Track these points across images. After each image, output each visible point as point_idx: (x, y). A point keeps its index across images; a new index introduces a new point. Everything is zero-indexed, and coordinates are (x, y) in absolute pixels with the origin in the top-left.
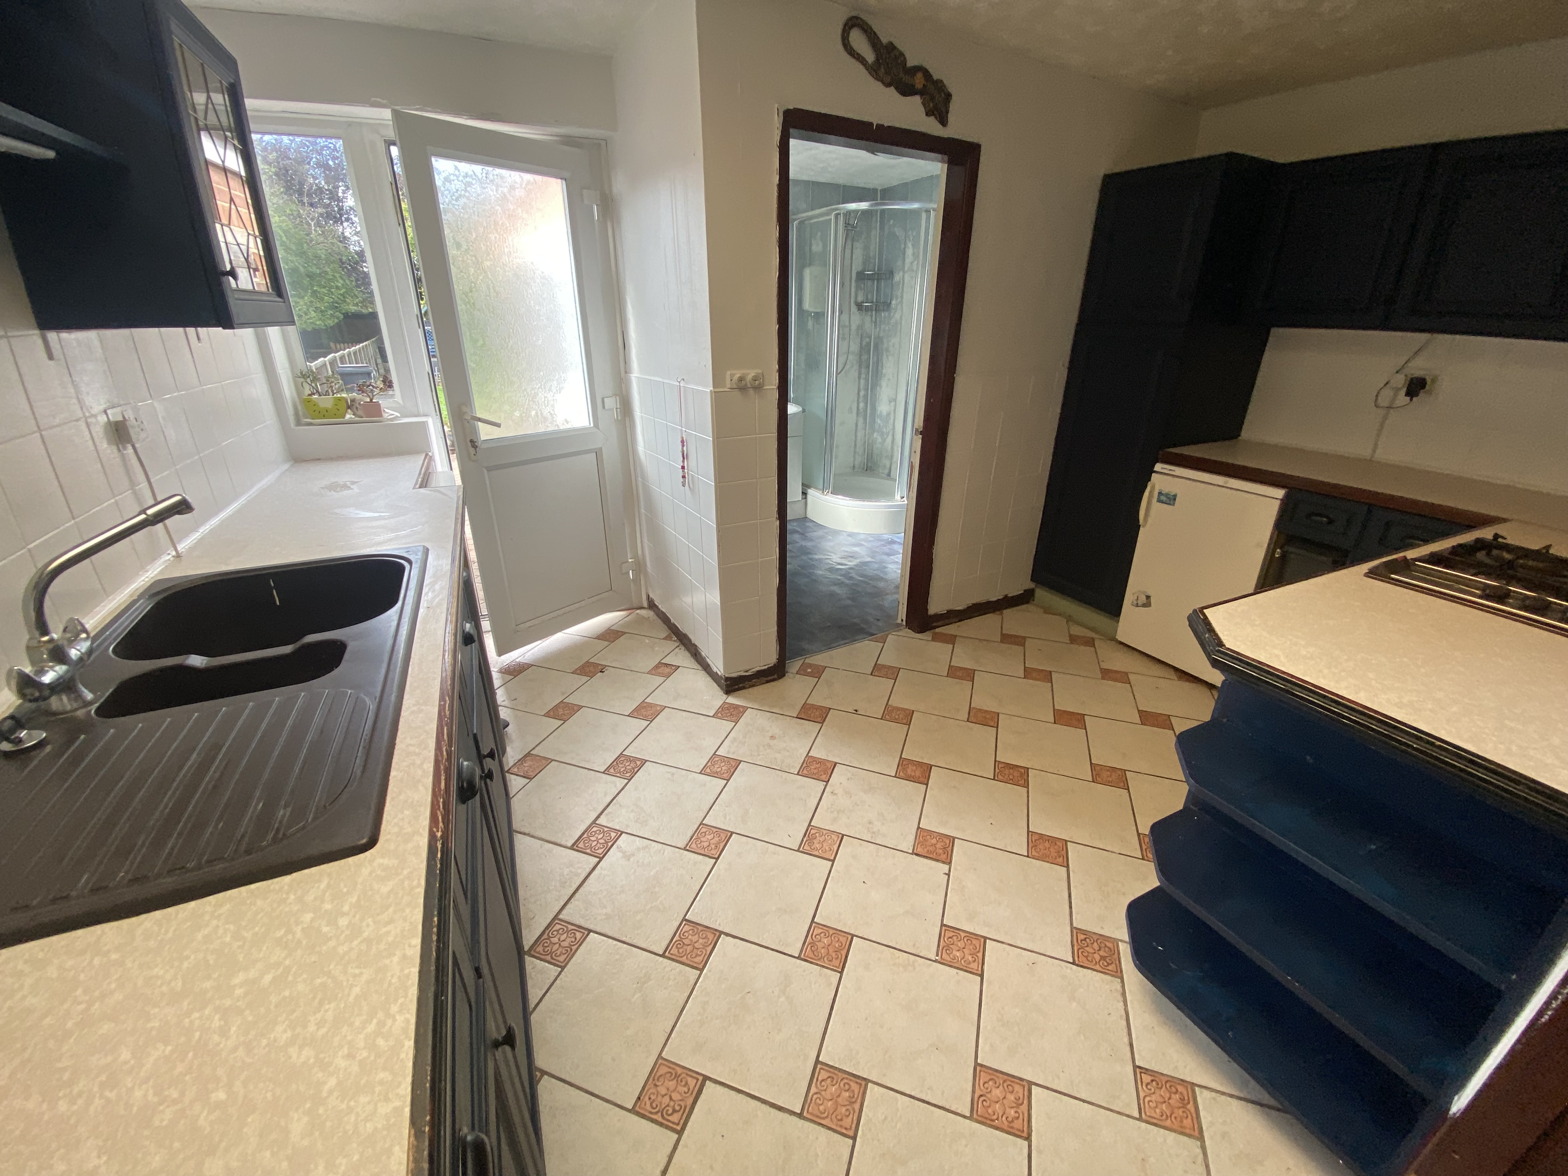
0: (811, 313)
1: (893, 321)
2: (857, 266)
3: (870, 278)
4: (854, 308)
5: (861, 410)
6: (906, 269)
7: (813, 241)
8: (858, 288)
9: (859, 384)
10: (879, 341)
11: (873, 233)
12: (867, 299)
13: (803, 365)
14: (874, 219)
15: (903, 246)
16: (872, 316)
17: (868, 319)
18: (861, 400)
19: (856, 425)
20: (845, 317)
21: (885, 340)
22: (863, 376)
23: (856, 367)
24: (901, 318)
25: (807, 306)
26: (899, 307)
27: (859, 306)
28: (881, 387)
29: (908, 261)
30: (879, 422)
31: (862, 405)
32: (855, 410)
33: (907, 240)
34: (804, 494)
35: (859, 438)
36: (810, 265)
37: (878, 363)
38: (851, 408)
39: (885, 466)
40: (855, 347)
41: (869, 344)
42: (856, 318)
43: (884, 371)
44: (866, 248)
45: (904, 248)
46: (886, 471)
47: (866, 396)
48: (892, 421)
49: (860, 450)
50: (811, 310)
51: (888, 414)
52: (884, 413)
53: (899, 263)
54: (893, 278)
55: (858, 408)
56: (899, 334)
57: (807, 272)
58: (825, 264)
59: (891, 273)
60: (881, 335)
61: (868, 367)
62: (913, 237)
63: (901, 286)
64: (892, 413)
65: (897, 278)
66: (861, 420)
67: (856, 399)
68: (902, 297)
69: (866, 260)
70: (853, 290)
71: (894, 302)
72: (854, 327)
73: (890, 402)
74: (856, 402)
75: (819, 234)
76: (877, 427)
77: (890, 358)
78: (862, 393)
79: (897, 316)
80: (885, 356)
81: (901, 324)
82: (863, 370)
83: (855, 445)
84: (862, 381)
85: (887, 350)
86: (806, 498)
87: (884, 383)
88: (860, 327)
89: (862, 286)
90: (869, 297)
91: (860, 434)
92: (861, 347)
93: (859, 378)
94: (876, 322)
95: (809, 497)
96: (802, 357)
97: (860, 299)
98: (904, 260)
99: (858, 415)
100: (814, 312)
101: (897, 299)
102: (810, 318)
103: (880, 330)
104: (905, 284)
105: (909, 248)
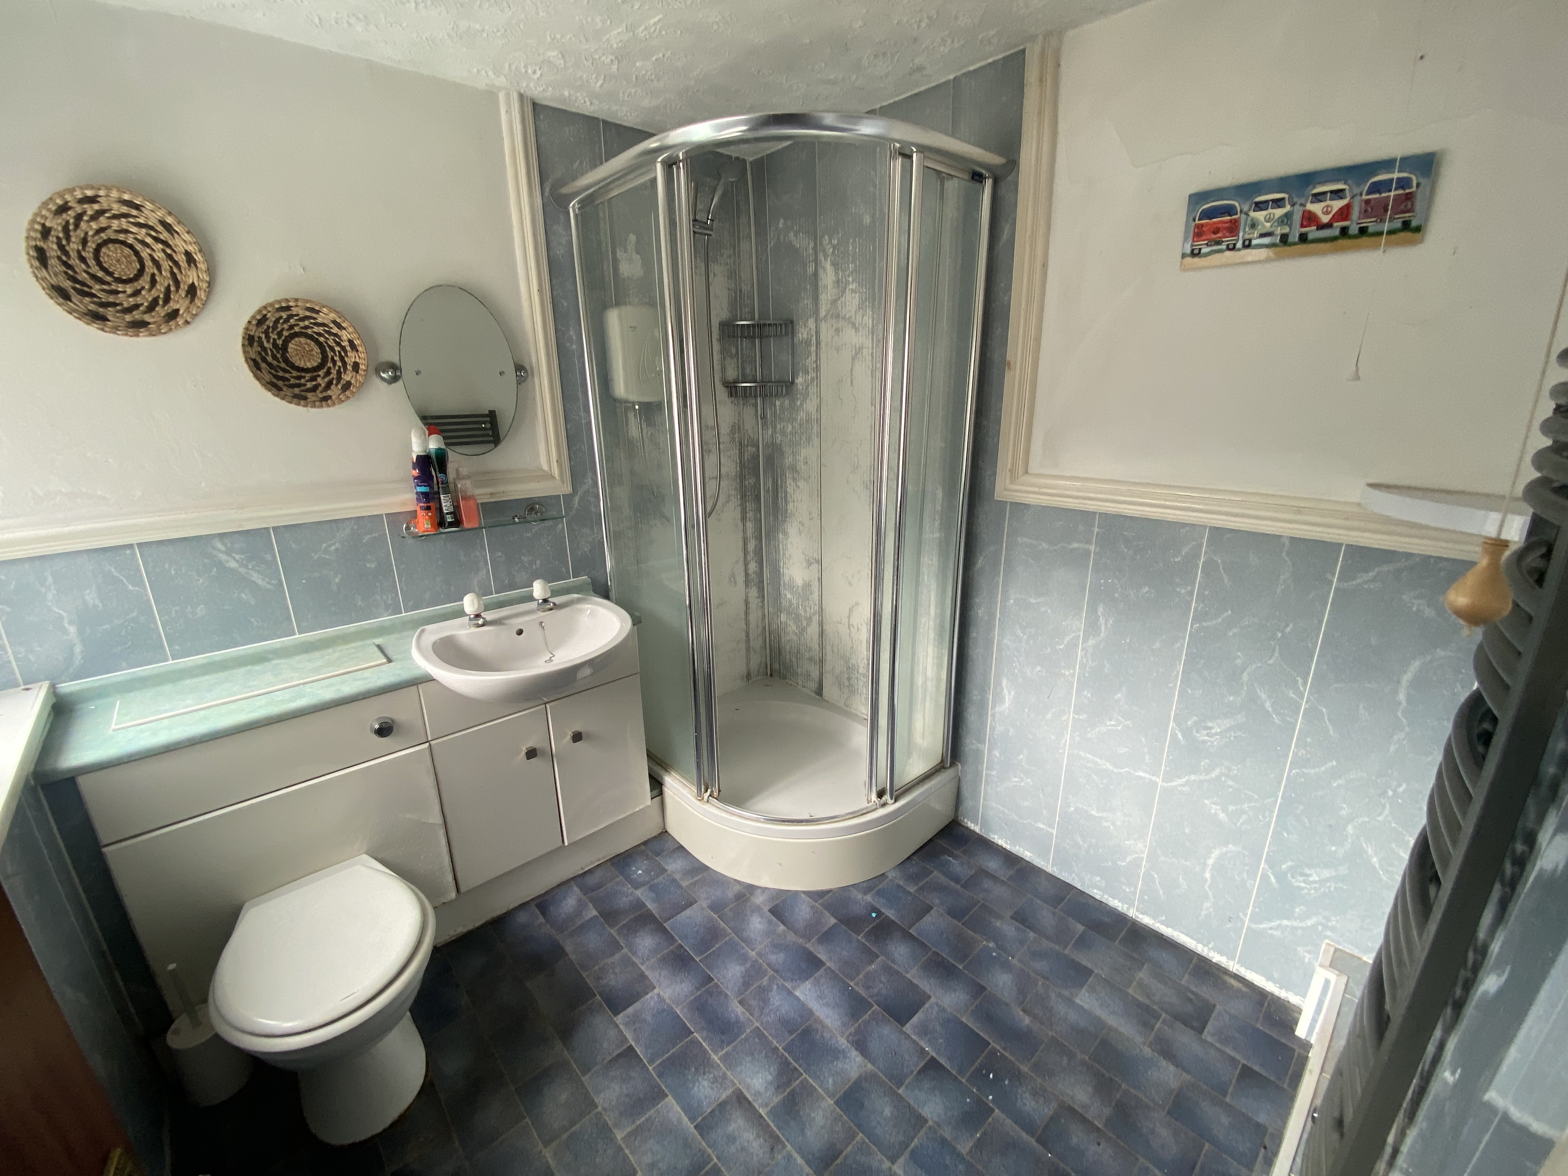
0: (634, 404)
1: (802, 415)
2: (720, 312)
3: (748, 333)
4: (722, 393)
5: (752, 576)
6: (823, 313)
7: (620, 254)
8: (723, 351)
9: (744, 531)
10: (775, 452)
11: (744, 245)
12: (744, 375)
13: (627, 511)
14: (743, 220)
15: (811, 269)
16: (756, 406)
17: (748, 413)
18: (751, 556)
19: (747, 602)
20: (708, 410)
21: (787, 450)
22: (750, 515)
23: (735, 502)
24: (819, 409)
25: (621, 388)
26: (813, 389)
27: (732, 388)
28: (786, 534)
29: (825, 298)
30: (789, 596)
31: (753, 566)
32: (741, 578)
33: (821, 257)
34: (657, 785)
35: (752, 625)
36: (618, 304)
37: (777, 491)
38: (733, 575)
39: (808, 675)
40: (730, 467)
41: (756, 457)
42: (728, 411)
43: (790, 507)
44: (732, 275)
45: (816, 274)
46: (814, 685)
47: (759, 552)
48: (816, 596)
49: (757, 643)
50: (632, 397)
51: (807, 586)
52: (799, 581)
53: (808, 302)
54: (793, 334)
55: (747, 575)
56: (816, 441)
57: (614, 319)
58: (652, 302)
59: (787, 326)
60: (778, 441)
61: (758, 498)
62: (834, 247)
63: (813, 348)
64: (815, 584)
65: (802, 334)
66: (753, 592)
67: (742, 559)
68: (817, 369)
69: (736, 301)
70: (717, 357)
71: (799, 380)
72: (725, 430)
73: (809, 564)
74: (741, 563)
75: (632, 238)
76: (784, 603)
77: (801, 484)
78: (751, 546)
79: (810, 406)
80: (789, 481)
81: (819, 421)
82: (750, 506)
83: (747, 636)
84: (750, 525)
85: (794, 469)
86: (661, 794)
87: (792, 529)
88: (736, 428)
89: (734, 351)
90: (748, 371)
91: (754, 617)
92: (742, 465)
93: (744, 519)
94: (764, 417)
95: (668, 791)
96: (623, 493)
97: (731, 374)
98: (816, 299)
99: (747, 582)
100: (640, 404)
101: (807, 372)
102: (631, 415)
103: (774, 432)
104: (823, 345)
105: (825, 270)
